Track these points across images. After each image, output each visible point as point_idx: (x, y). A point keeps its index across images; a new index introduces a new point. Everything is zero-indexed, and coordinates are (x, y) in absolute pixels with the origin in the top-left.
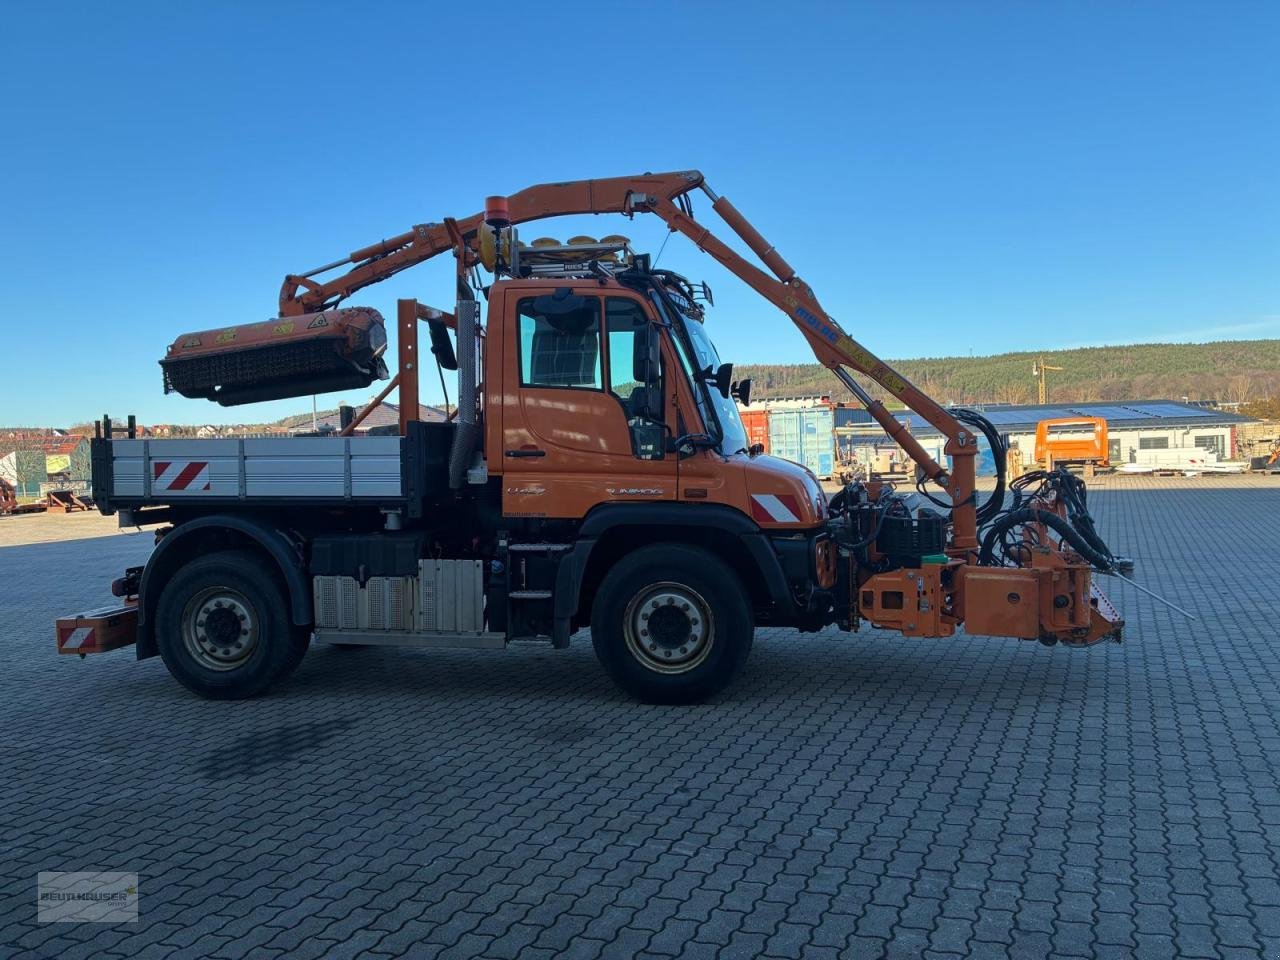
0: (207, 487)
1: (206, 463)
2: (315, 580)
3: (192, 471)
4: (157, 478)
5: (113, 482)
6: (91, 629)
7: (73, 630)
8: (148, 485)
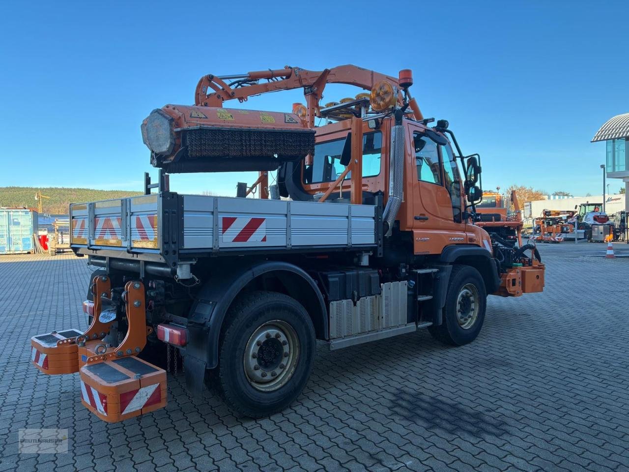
0: (264, 240)
1: (263, 220)
2: (330, 304)
3: (254, 225)
4: (224, 231)
5: (183, 235)
6: (157, 385)
7: (137, 391)
8: (216, 239)
